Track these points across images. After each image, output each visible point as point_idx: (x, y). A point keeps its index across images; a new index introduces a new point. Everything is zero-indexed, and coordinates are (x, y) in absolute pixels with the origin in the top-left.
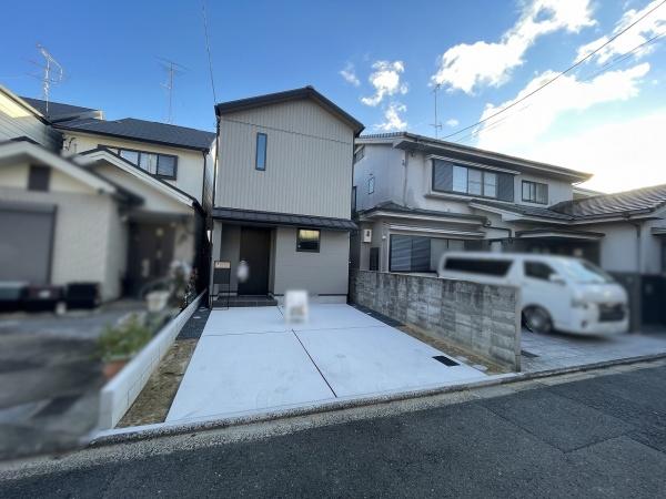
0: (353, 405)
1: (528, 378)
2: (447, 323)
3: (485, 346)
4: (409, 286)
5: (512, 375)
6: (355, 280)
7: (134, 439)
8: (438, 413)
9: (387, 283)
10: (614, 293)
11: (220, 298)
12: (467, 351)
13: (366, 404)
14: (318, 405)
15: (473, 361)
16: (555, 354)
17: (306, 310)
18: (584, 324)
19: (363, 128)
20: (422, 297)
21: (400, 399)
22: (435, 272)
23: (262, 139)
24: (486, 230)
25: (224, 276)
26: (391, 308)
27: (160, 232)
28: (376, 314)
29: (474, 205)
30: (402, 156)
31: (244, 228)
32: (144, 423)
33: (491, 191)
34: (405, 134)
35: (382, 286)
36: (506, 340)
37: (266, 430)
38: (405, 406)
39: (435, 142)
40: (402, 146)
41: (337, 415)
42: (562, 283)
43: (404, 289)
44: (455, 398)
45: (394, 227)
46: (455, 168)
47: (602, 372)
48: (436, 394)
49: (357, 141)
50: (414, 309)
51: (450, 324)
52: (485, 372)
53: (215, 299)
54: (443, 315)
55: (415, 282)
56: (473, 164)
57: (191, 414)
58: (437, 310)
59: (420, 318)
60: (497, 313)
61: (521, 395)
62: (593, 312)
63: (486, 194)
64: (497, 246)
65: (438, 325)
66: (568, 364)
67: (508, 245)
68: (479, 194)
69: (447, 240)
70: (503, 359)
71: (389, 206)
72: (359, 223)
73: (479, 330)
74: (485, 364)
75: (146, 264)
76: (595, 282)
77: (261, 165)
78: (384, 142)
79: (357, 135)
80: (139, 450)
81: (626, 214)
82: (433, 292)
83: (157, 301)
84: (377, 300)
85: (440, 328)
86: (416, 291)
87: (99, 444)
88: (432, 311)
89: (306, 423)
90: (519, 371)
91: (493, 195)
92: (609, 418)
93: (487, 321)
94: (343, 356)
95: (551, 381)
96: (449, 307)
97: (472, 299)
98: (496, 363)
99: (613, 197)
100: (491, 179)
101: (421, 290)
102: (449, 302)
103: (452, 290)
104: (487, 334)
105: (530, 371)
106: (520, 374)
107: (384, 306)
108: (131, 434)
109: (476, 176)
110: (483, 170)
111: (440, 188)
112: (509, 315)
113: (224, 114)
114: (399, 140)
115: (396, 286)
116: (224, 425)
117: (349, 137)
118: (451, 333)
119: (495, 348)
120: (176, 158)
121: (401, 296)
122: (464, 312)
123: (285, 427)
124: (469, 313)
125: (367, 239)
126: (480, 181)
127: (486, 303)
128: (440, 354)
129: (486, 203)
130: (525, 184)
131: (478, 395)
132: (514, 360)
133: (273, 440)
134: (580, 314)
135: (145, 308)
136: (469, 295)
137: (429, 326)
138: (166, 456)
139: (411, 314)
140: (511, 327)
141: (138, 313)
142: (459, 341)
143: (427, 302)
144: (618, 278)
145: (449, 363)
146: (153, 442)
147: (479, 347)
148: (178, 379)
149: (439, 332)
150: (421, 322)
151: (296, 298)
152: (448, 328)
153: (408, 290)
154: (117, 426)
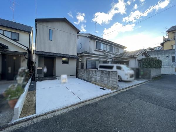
0: (86, 101)
1: (119, 90)
2: (102, 80)
3: (110, 85)
4: (92, 72)
5: (116, 90)
6: (78, 71)
7: (28, 120)
8: (104, 100)
9: (87, 72)
10: (132, 72)
11: (38, 78)
12: (107, 86)
13: (89, 100)
14: (77, 102)
15: (108, 88)
16: (123, 85)
17: (67, 80)
18: (127, 79)
19: (80, 31)
20: (96, 75)
21: (96, 98)
22: (97, 69)
23: (51, 31)
24: (107, 59)
25: (40, 72)
26: (88, 78)
27: (15, 58)
28: (84, 80)
29: (105, 53)
30: (89, 40)
31: (45, 57)
32: (28, 115)
33: (108, 50)
34: (90, 34)
35: (85, 72)
36: (115, 83)
37: (66, 110)
38: (97, 100)
39: (97, 37)
40: (89, 37)
41: (83, 104)
42: (123, 70)
43: (91, 73)
44: (107, 96)
45: (87, 58)
46: (101, 44)
47: (131, 88)
48: (103, 96)
49: (78, 34)
50: (94, 78)
51: (102, 81)
52: (111, 90)
53: (37, 78)
54: (101, 79)
55: (94, 71)
56: (105, 43)
57: (43, 110)
58: (100, 78)
59: (95, 80)
60: (113, 77)
61: (119, 94)
62: (129, 76)
63: (107, 50)
64: (110, 62)
65: (100, 81)
66: (125, 87)
67: (112, 62)
68: (106, 50)
69: (100, 61)
70: (114, 87)
71: (86, 52)
72: (78, 56)
73: (109, 81)
74: (111, 89)
75: (10, 68)
76: (129, 70)
77: (50, 39)
78: (84, 36)
79: (78, 33)
80: (31, 122)
81: (133, 56)
82: (98, 73)
83: (21, 80)
84: (84, 76)
85: (100, 82)
86: (94, 73)
87: (16, 124)
88: (98, 78)
89: (76, 107)
90: (117, 89)
91: (109, 51)
92: (134, 96)
93: (111, 79)
94: (80, 91)
95: (123, 91)
96: (102, 77)
97: (108, 75)
98: (113, 88)
99: (131, 52)
100: (108, 47)
101: (96, 73)
102: (102, 76)
103: (103, 73)
104: (111, 82)
105: (119, 89)
106: (118, 90)
107: (86, 77)
108: (26, 119)
109: (105, 46)
110: (107, 45)
111: (98, 48)
112: (115, 78)
113: (38, 22)
114: (88, 36)
115: (89, 72)
116: (54, 111)
117: (76, 33)
118: (103, 83)
119: (113, 85)
120: (18, 34)
121: (91, 75)
122: (105, 78)
123: (71, 109)
124: (107, 78)
125: (80, 61)
126: (106, 47)
127: (111, 75)
128: (101, 87)
129: (108, 53)
130: (115, 49)
131: (111, 95)
132: (116, 87)
133: (69, 112)
134: (127, 77)
135: (17, 83)
136: (107, 74)
137: (98, 81)
138: (40, 122)
139: (93, 79)
140: (116, 80)
141: (14, 84)
142: (105, 84)
143: (97, 76)
144: (133, 69)
145: (104, 89)
146: (34, 120)
147: (109, 85)
148: (34, 102)
149: (100, 83)
150: (96, 81)
151: (64, 76)
152: (102, 82)
153: (92, 73)
154: (19, 118)
